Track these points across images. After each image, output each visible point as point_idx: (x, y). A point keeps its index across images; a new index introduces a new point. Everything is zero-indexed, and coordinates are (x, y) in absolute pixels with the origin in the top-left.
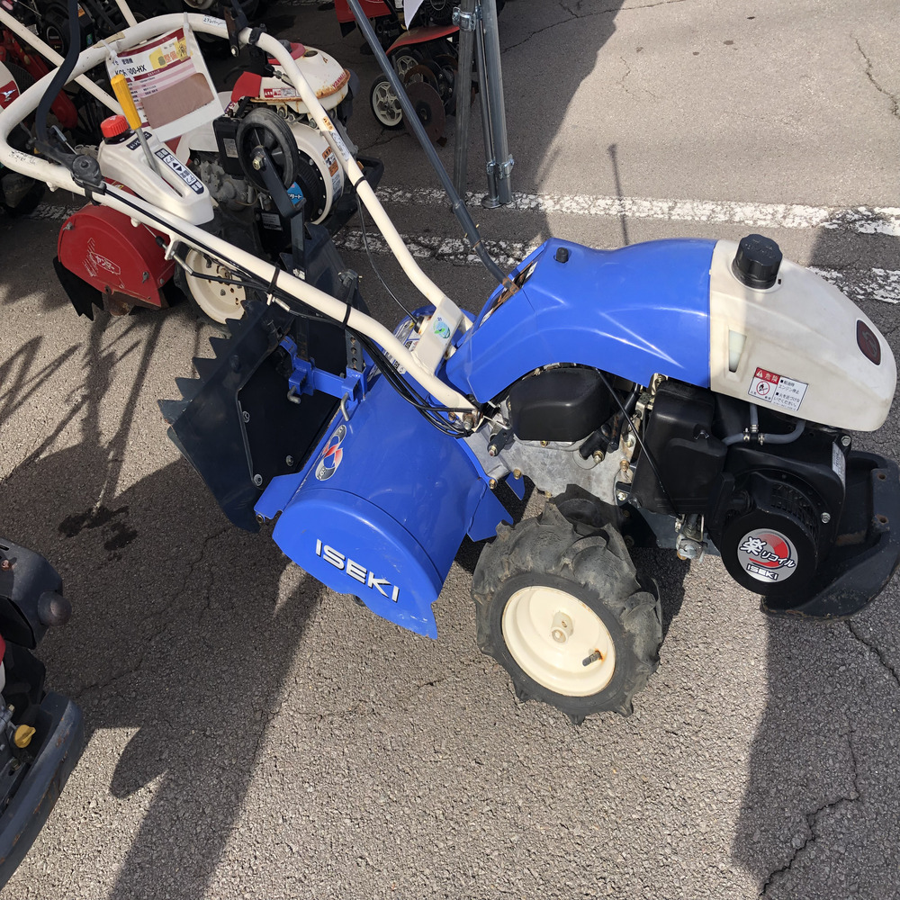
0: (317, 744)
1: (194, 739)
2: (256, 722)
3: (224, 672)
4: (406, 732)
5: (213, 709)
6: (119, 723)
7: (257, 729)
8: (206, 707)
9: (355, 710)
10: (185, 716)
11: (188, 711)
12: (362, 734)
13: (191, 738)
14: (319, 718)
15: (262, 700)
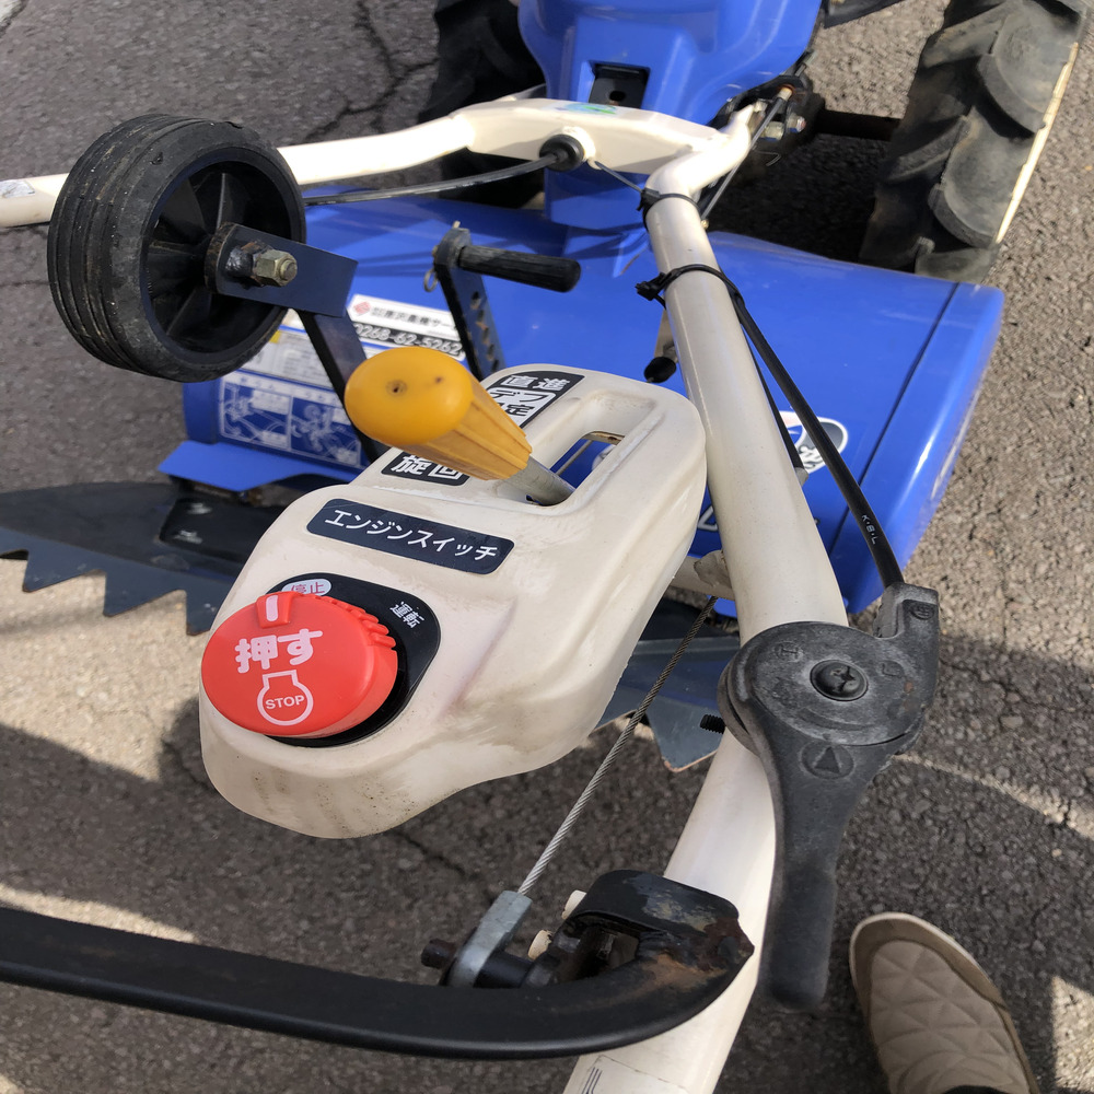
0: (1070, 601)
1: (1073, 848)
2: (1028, 724)
3: (905, 816)
4: (1033, 456)
5: (999, 819)
6: (1043, 1033)
7: (1043, 718)
8: (996, 837)
9: (993, 545)
10: (1018, 879)
11: (1007, 875)
12: (1043, 526)
13: (1073, 855)
14: (1013, 606)
15: (976, 723)
